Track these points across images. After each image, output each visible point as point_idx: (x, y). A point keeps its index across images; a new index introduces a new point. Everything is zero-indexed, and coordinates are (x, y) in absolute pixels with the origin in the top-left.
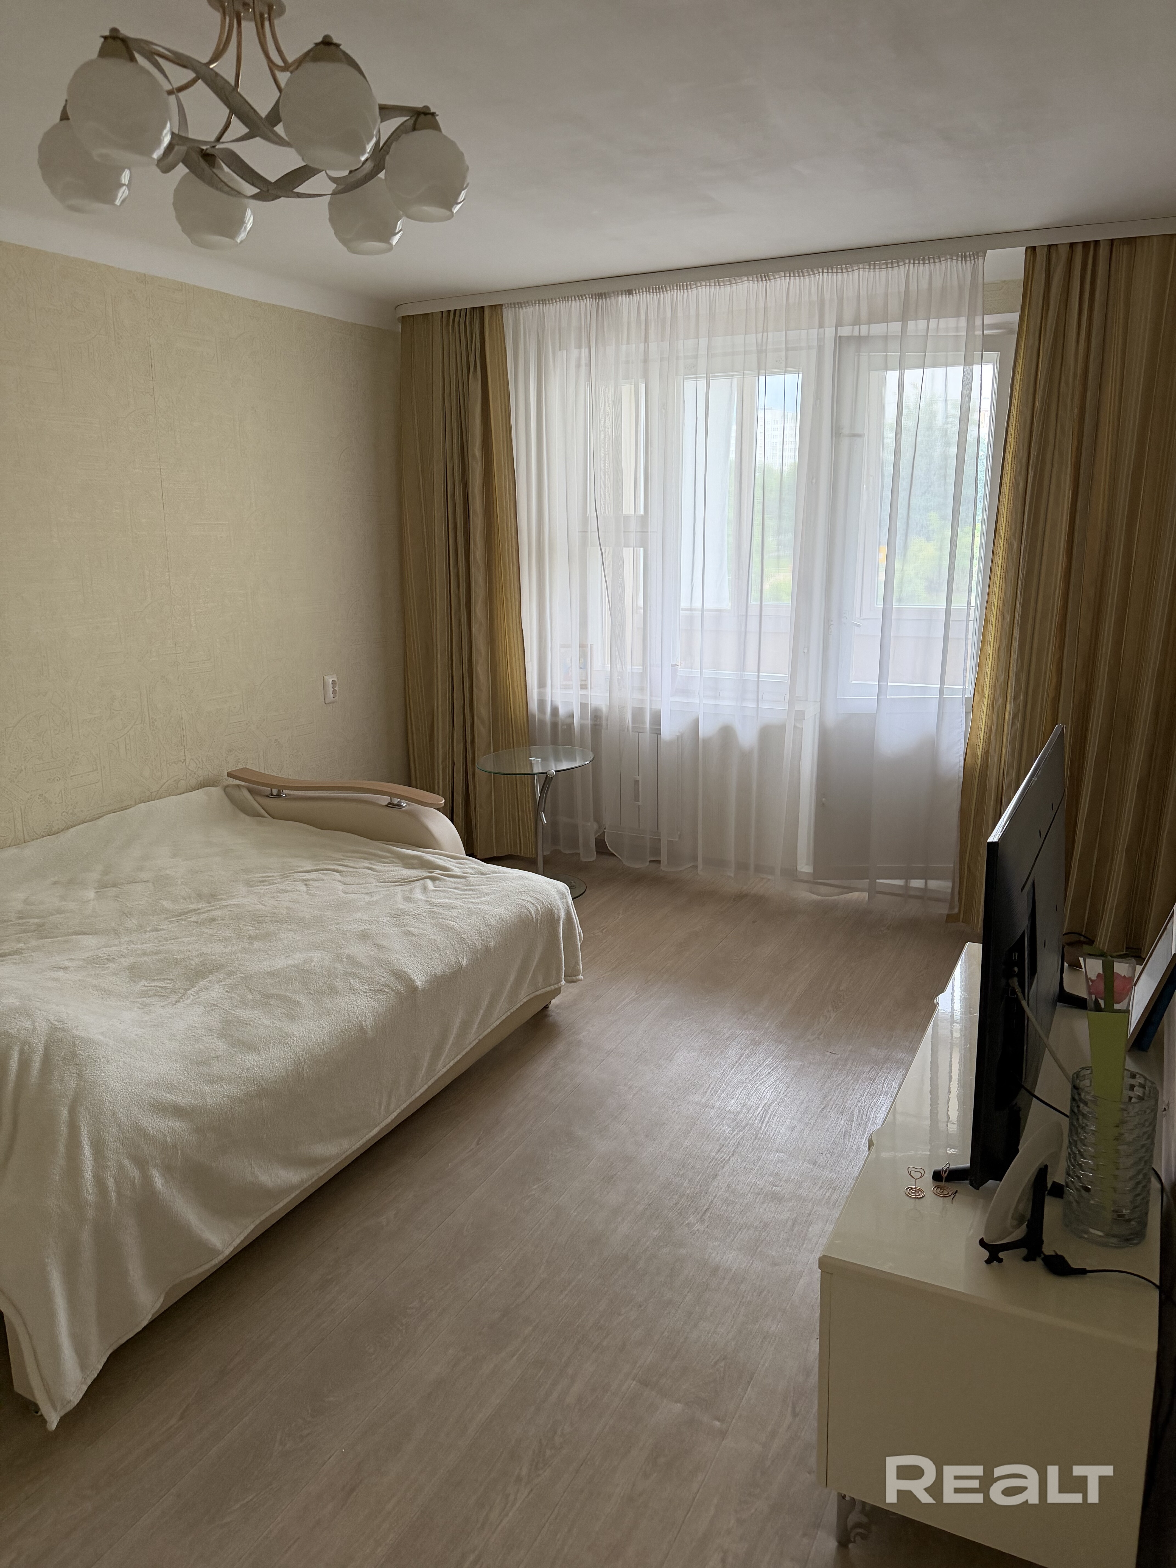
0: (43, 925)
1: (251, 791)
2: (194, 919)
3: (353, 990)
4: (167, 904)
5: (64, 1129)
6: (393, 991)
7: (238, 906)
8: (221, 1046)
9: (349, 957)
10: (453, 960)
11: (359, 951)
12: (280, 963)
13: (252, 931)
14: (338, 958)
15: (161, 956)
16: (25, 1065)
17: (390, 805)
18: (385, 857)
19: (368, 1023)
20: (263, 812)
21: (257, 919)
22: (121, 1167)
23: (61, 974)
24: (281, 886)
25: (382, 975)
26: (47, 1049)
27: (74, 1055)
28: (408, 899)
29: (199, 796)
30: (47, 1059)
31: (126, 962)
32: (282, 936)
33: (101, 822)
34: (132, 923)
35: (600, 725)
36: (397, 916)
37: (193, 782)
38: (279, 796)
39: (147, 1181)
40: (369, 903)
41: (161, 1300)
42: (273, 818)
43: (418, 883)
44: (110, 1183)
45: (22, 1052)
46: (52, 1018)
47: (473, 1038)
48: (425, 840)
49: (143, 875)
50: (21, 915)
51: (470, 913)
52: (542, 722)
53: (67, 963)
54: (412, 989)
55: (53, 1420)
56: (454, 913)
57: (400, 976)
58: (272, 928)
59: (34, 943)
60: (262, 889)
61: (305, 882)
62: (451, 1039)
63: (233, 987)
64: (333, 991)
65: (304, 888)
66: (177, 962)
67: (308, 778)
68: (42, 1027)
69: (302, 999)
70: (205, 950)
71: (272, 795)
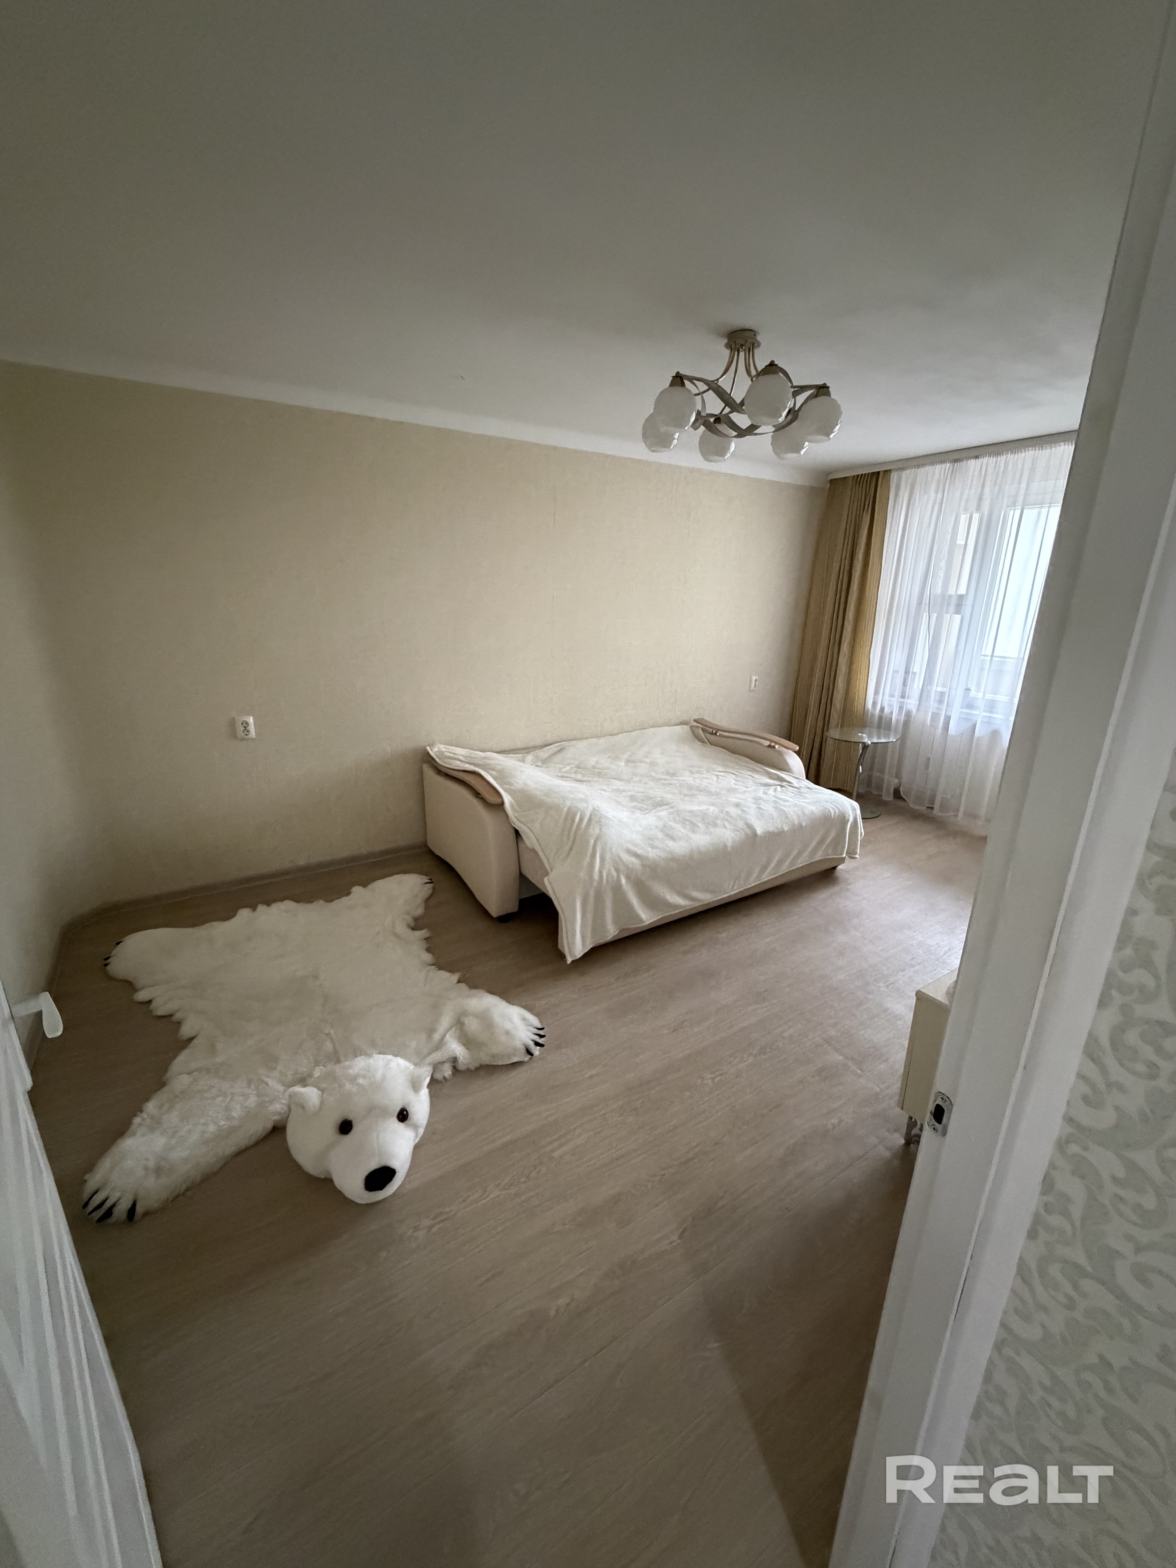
0: (600, 773)
1: (703, 730)
2: (663, 782)
3: (725, 827)
4: (653, 774)
5: (591, 848)
6: (744, 831)
7: (683, 780)
8: (660, 835)
9: (727, 812)
10: (780, 826)
11: (733, 811)
12: (695, 808)
13: (686, 792)
14: (722, 812)
15: (645, 794)
16: (581, 820)
17: (769, 746)
18: (759, 772)
19: (729, 844)
20: (706, 741)
21: (690, 788)
22: (609, 870)
23: (603, 792)
24: (705, 776)
25: (741, 824)
26: (591, 815)
27: (600, 821)
28: (765, 793)
29: (678, 729)
30: (590, 820)
31: (630, 794)
32: (699, 796)
33: (633, 734)
34: (637, 779)
35: (910, 721)
36: (757, 799)
37: (678, 721)
38: (716, 734)
39: (619, 880)
40: (745, 791)
41: (617, 932)
42: (711, 744)
43: (774, 787)
44: (604, 874)
45: (581, 815)
46: (595, 805)
47: (784, 869)
48: (785, 768)
49: (646, 760)
50: (594, 767)
51: (795, 805)
52: (873, 715)
53: (606, 789)
54: (755, 834)
55: (569, 960)
56: (787, 804)
57: (749, 826)
58: (696, 792)
59: (596, 779)
60: (697, 775)
61: (717, 776)
62: (773, 865)
63: (671, 813)
64: (715, 825)
65: (716, 779)
66: (651, 798)
67: (734, 727)
68: (590, 808)
69: (700, 825)
70: (664, 796)
71: (712, 733)
